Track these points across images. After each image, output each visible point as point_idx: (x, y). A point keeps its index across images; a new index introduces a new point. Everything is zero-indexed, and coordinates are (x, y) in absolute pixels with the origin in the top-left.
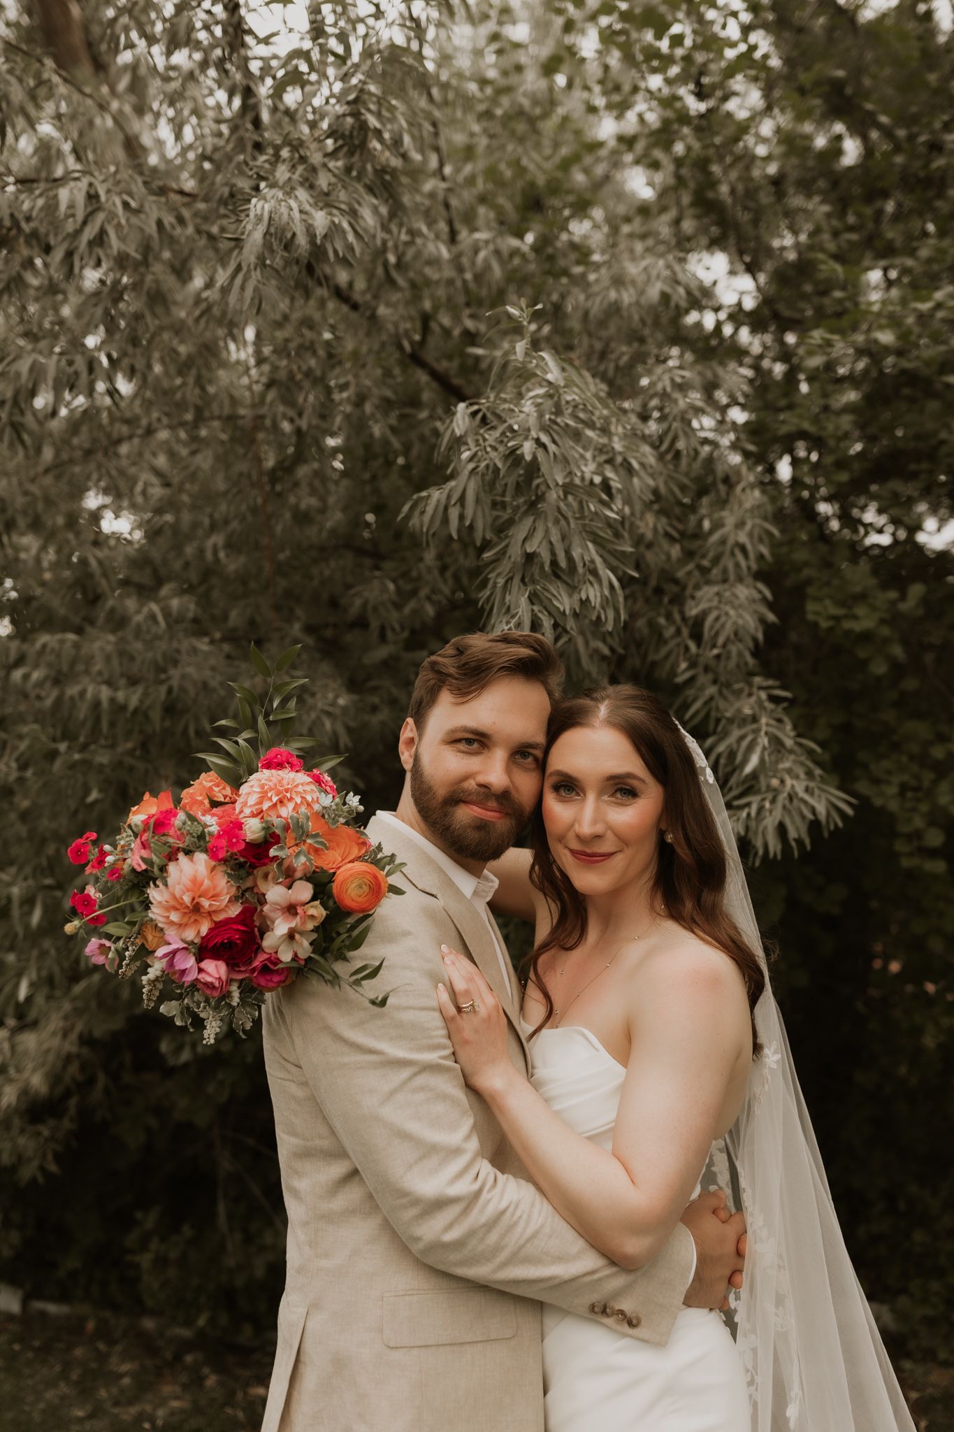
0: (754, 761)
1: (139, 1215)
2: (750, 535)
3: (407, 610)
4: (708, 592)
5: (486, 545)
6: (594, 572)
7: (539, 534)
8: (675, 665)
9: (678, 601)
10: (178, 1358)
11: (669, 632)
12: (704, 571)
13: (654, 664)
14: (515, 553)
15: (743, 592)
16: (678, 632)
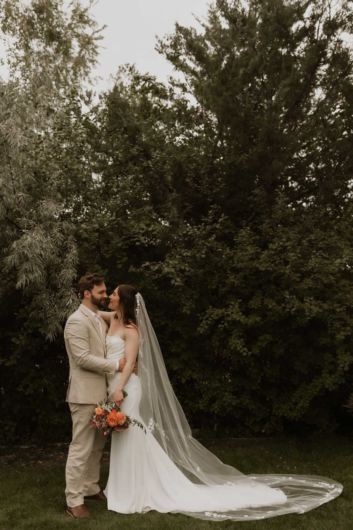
0: (68, 303)
2: (73, 260)
3: (2, 271)
4: (65, 270)
5: (19, 266)
6: (37, 271)
7: (28, 265)
8: (58, 285)
9: (60, 271)
11: (58, 278)
12: (65, 266)
13: (55, 284)
14: (23, 268)
15: (71, 271)
16: (60, 278)
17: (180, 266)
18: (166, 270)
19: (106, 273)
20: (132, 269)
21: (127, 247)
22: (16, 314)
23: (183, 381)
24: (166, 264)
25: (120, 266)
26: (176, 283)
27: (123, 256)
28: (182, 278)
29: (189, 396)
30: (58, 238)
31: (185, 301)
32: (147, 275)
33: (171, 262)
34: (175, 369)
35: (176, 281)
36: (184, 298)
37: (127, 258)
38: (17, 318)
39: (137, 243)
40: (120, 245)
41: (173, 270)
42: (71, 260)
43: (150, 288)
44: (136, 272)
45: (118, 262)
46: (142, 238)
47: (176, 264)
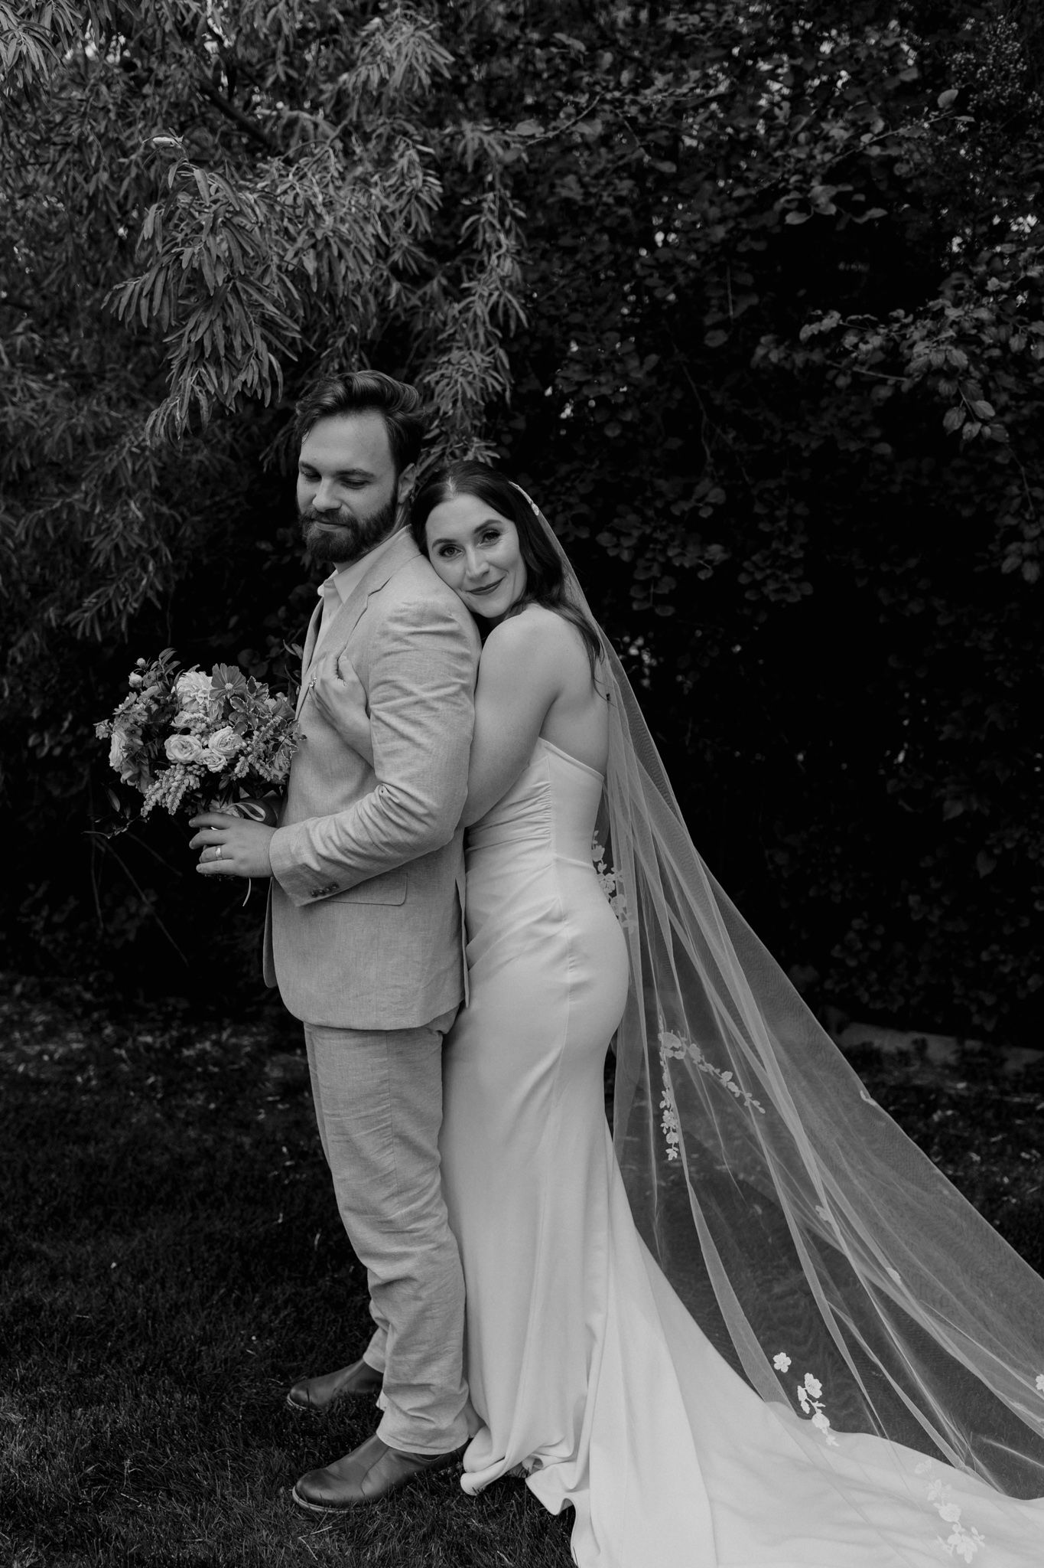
1: (31, 887)
2: (495, 306)
5: (169, 329)
10: (87, 1014)
15: (478, 360)
17: (1003, 332)
18: (923, 353)
19: (649, 374)
20: (768, 351)
21: (760, 246)
22: (264, 546)
23: (984, 867)
24: (929, 323)
25: (716, 339)
26: (968, 427)
27: (740, 290)
28: (1014, 396)
29: (1007, 930)
30: (415, 196)
31: (1018, 514)
32: (842, 382)
33: (952, 313)
34: (951, 816)
35: (971, 417)
36: (1017, 502)
37: (754, 300)
38: (268, 565)
39: (792, 219)
40: (720, 232)
41: (960, 357)
42: (481, 309)
43: (853, 447)
44: (788, 366)
45: (708, 321)
46: (820, 192)
47: (980, 325)
